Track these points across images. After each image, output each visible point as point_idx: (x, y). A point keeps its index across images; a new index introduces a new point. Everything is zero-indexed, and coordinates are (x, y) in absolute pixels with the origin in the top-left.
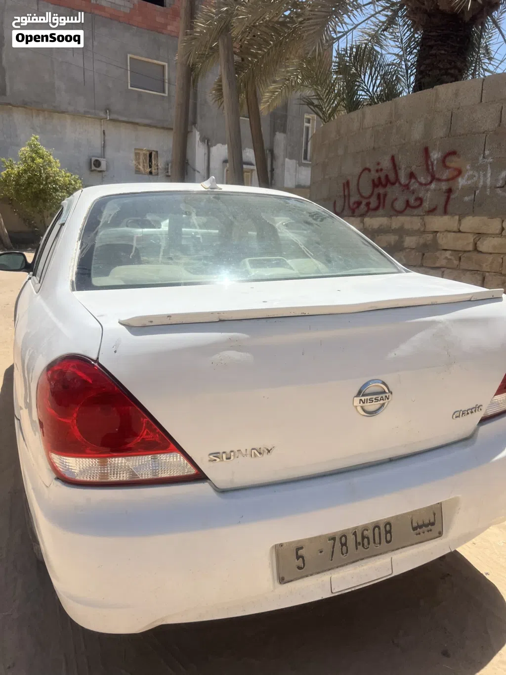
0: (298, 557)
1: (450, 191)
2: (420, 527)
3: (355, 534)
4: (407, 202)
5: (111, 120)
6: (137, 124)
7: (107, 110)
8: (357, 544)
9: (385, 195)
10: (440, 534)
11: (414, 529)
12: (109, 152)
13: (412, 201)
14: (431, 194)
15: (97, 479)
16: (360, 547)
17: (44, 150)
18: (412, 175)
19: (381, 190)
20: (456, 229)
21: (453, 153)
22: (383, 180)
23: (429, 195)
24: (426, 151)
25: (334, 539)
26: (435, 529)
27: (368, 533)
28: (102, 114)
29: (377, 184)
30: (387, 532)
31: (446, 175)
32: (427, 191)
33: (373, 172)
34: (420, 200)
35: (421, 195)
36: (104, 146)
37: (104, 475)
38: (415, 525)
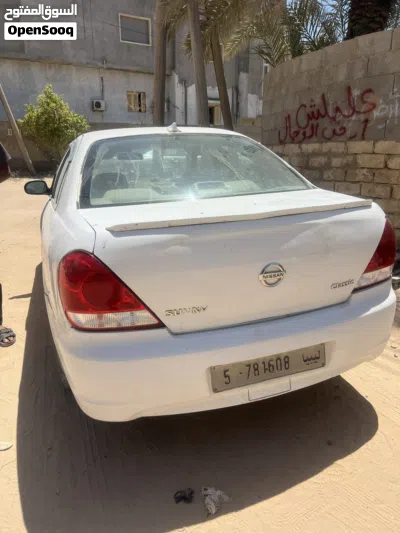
0: (226, 376)
1: (366, 121)
2: (309, 360)
3: (264, 363)
4: (334, 131)
5: (107, 69)
6: (128, 70)
7: (104, 60)
9: (318, 126)
11: (305, 361)
12: (106, 94)
13: (338, 131)
15: (97, 327)
16: (267, 371)
18: (338, 109)
19: (314, 122)
20: (371, 151)
21: (369, 91)
22: (316, 114)
23: (350, 125)
24: (349, 90)
25: (249, 366)
26: (320, 361)
27: (273, 363)
28: (100, 64)
29: (311, 117)
30: (286, 363)
31: (364, 108)
32: (349, 121)
33: (308, 107)
34: (344, 129)
35: (345, 125)
36: (103, 90)
37: (100, 324)
38: (305, 358)
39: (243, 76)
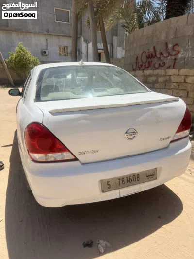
0: (108, 185)
1: (175, 59)
2: (149, 176)
3: (127, 178)
4: (160, 64)
5: (49, 35)
6: (59, 36)
7: (47, 30)
8: (128, 181)
9: (151, 62)
10: (156, 179)
11: (147, 177)
12: (49, 48)
13: (161, 64)
14: (168, 61)
15: (44, 160)
16: (129, 182)
17: (24, 48)
18: (161, 54)
19: (150, 60)
20: (177, 74)
21: (177, 45)
22: (151, 56)
23: (167, 61)
24: (167, 44)
25: (120, 179)
26: (154, 177)
27: (132, 178)
28: (45, 32)
29: (148, 57)
30: (138, 177)
31: (174, 53)
32: (167, 60)
33: (147, 53)
34: (164, 63)
35: (165, 61)
36: (47, 45)
37: (46, 159)
38: (147, 175)
39: (115, 38)
